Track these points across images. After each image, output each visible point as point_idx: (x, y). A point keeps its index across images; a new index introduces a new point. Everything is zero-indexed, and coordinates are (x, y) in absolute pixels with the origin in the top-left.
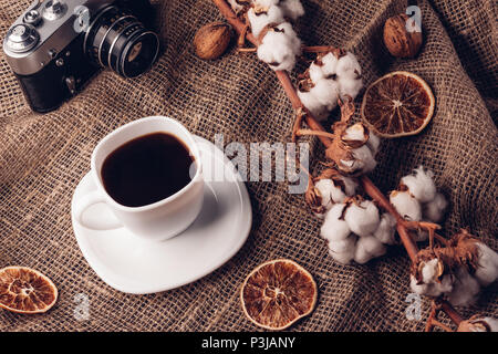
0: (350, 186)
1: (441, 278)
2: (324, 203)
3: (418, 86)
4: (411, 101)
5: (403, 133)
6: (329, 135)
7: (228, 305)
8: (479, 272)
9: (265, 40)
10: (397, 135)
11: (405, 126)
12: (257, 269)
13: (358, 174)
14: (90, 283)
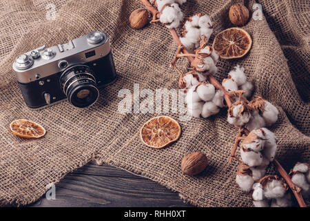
0: (202, 78)
1: (242, 113)
2: (187, 86)
3: (243, 35)
4: (239, 42)
5: (234, 57)
6: (193, 55)
7: (134, 137)
8: (265, 114)
9: (164, 11)
10: (230, 57)
11: (235, 54)
12: (149, 121)
13: (207, 73)
14: (63, 129)
